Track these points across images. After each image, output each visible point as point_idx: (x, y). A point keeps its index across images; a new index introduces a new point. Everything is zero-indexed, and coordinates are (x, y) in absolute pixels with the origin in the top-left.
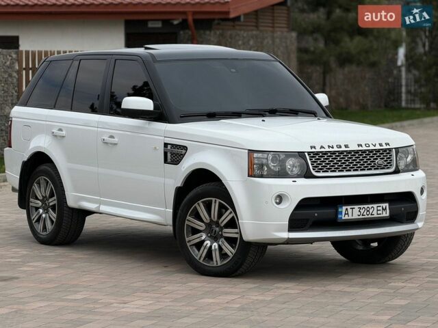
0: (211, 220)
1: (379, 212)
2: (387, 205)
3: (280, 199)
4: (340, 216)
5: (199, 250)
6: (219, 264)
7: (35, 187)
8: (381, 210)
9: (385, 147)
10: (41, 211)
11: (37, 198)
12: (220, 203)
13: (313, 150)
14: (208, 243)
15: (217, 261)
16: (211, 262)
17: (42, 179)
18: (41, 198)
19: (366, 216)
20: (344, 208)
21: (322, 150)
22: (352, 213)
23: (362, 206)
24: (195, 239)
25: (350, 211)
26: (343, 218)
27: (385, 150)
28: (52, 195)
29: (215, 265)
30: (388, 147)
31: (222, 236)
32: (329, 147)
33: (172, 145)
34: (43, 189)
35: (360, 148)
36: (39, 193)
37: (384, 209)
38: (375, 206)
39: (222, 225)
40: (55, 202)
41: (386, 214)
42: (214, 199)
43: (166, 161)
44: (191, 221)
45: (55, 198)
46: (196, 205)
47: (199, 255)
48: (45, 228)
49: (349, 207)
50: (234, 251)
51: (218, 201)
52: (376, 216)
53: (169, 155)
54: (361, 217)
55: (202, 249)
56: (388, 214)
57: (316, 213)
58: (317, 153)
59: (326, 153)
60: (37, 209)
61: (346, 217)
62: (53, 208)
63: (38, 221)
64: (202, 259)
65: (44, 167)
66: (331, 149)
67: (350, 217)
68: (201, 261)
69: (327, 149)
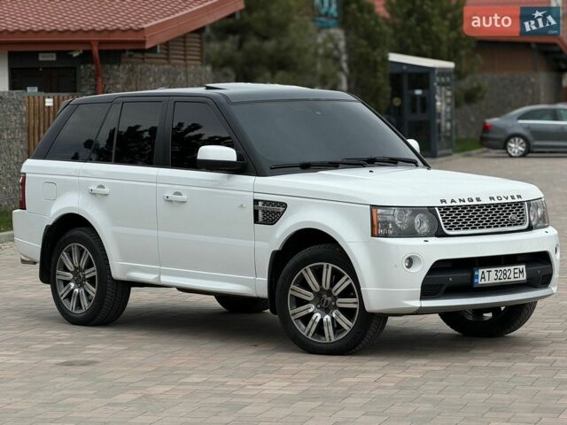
0: (322, 289)
1: (516, 275)
2: (524, 266)
3: (410, 262)
4: (476, 281)
5: (306, 325)
6: (333, 340)
7: (64, 256)
8: (517, 273)
9: (517, 200)
10: (72, 285)
11: (66, 269)
12: (333, 268)
13: (444, 204)
14: (318, 316)
15: (330, 336)
16: (323, 338)
17: (74, 246)
18: (72, 269)
19: (503, 281)
20: (481, 271)
21: (454, 204)
22: (488, 276)
23: (498, 269)
24: (302, 311)
25: (486, 274)
26: (480, 283)
27: (516, 204)
28: (89, 265)
29: (328, 341)
30: (520, 200)
31: (335, 307)
32: (460, 200)
33: (265, 202)
34: (75, 258)
35: (493, 202)
36: (71, 264)
37: (521, 272)
38: (512, 268)
39: (336, 294)
40: (95, 273)
41: (523, 278)
42: (325, 264)
43: (256, 221)
44: (296, 290)
45: (94, 268)
46: (302, 271)
47: (307, 331)
48: (79, 305)
49: (485, 270)
50: (351, 325)
51: (331, 266)
52: (513, 279)
53: (260, 213)
54: (498, 281)
55: (311, 323)
56: (525, 278)
57: (451, 278)
58: (448, 208)
59: (457, 207)
60: (66, 283)
61: (483, 282)
62: (92, 281)
63: (69, 297)
64: (311, 334)
65: (76, 232)
66: (462, 204)
67: (487, 282)
68: (310, 337)
69: (458, 203)
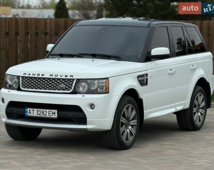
2: (56, 111)
4: (26, 114)
19: (42, 116)
20: (28, 109)
21: (29, 76)
23: (39, 110)
32: (33, 74)
35: (51, 77)
37: (53, 113)
38: (48, 111)
52: (48, 116)
54: (38, 116)
56: (56, 116)
61: (30, 115)
